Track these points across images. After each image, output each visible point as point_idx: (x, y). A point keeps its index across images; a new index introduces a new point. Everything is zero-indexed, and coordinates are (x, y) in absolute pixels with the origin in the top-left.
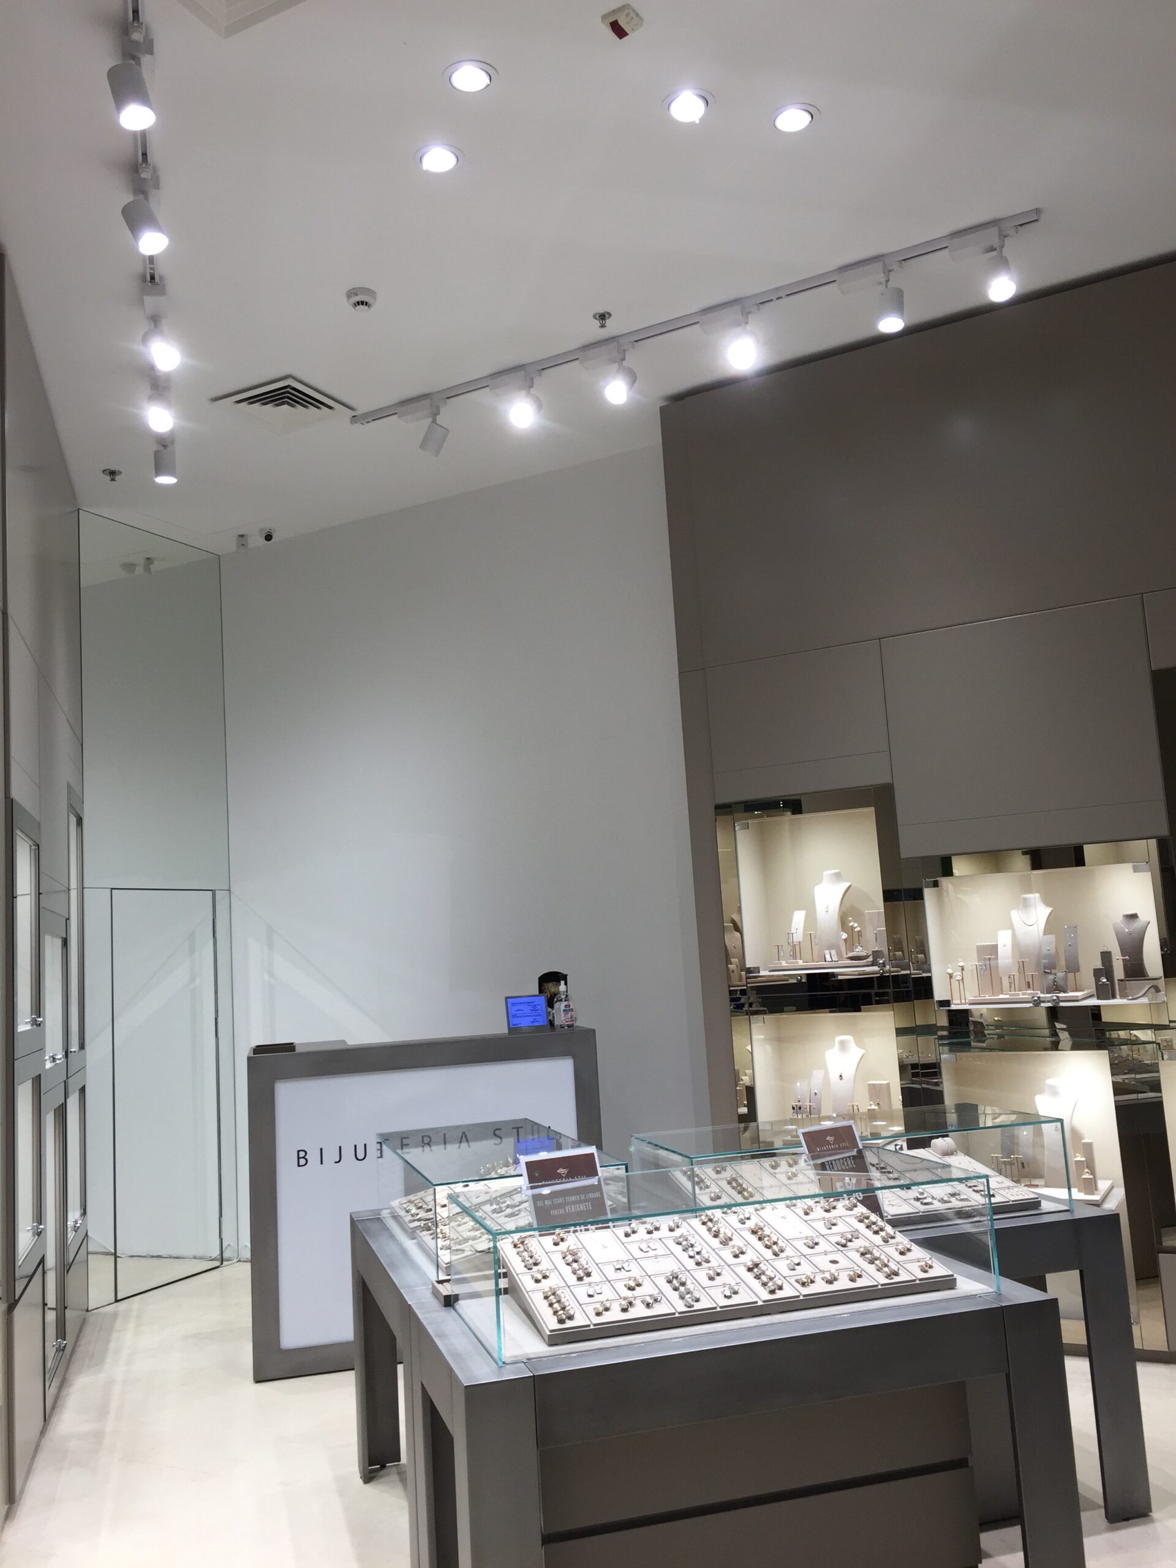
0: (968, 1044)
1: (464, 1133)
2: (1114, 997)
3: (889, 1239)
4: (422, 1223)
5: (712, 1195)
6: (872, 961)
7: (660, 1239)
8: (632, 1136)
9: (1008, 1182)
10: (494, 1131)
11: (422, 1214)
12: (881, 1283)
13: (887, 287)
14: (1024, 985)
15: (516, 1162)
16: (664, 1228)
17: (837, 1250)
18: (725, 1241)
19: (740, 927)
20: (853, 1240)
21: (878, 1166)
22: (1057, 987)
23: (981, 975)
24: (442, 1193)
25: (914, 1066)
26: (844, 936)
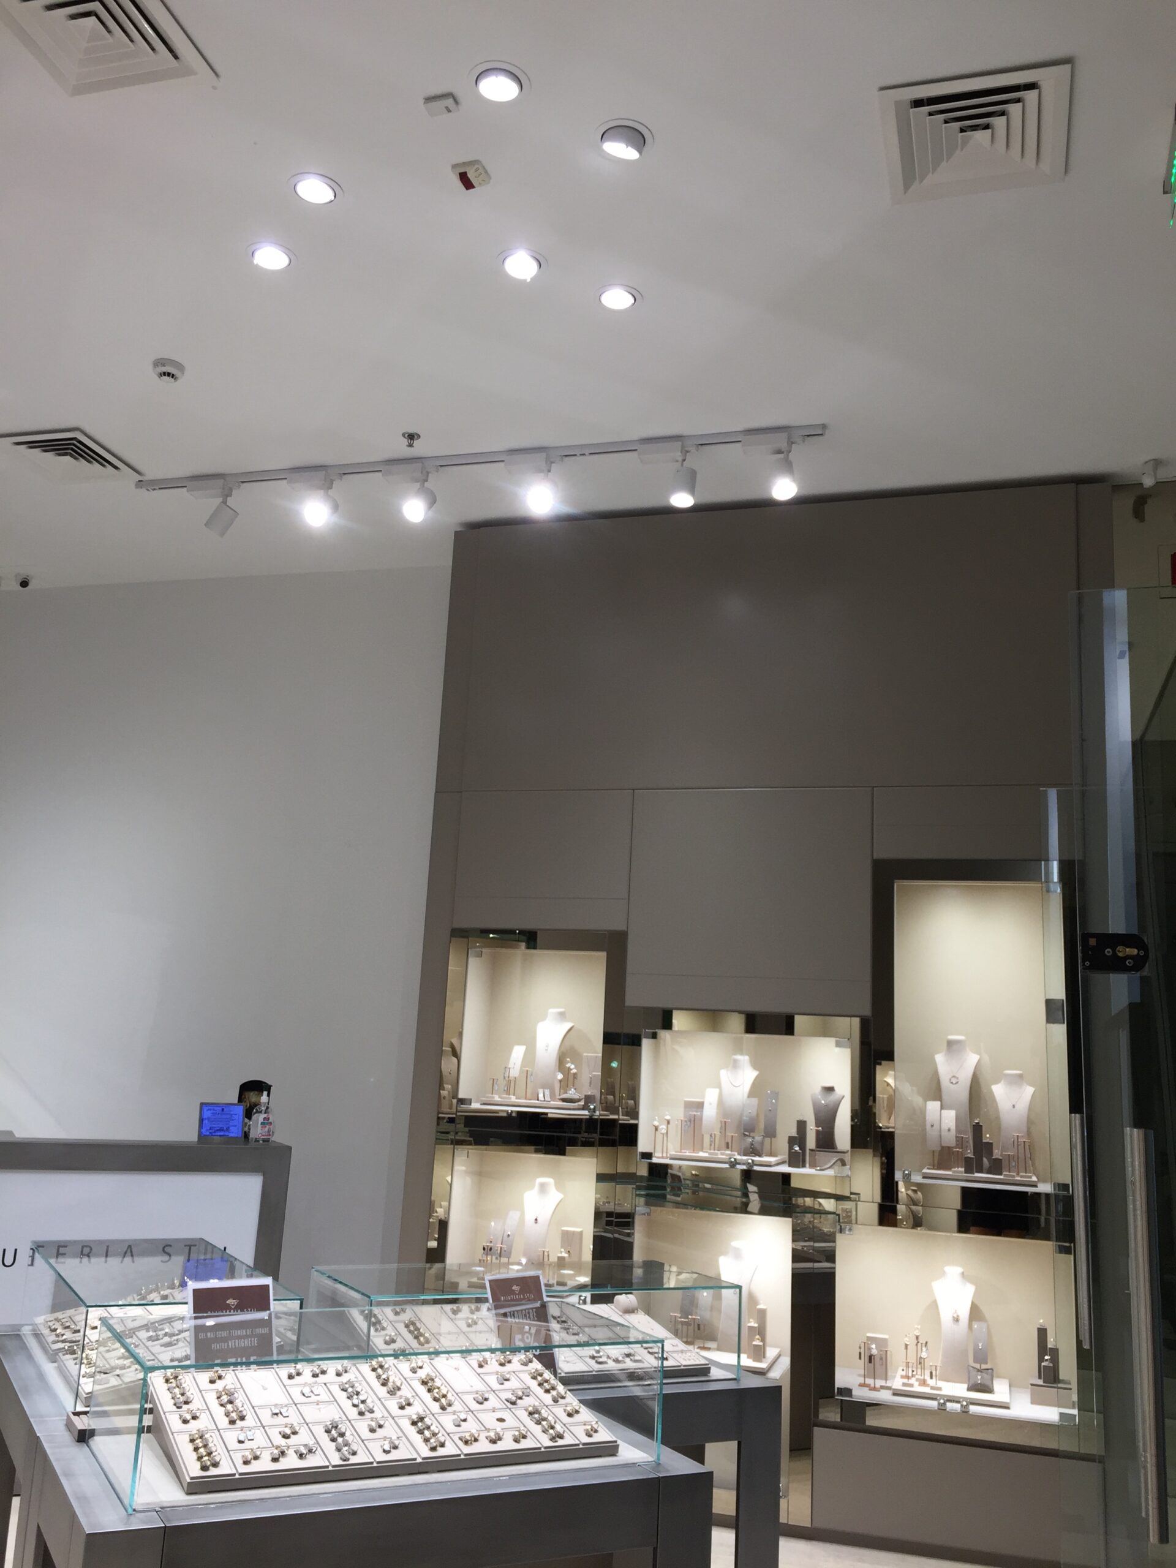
0: (664, 1197)
1: (130, 1247)
2: (804, 1166)
3: (559, 1399)
4: (67, 1346)
5: (387, 1338)
6: (583, 1105)
7: (325, 1384)
8: (313, 1268)
9: (682, 1346)
10: (164, 1248)
11: (68, 1335)
12: (545, 1445)
13: (682, 465)
14: (724, 1145)
15: (183, 1284)
16: (331, 1372)
17: (505, 1407)
18: (392, 1390)
19: (459, 1053)
20: (524, 1397)
21: (559, 1319)
22: (754, 1151)
23: (684, 1131)
24: (95, 1315)
25: (609, 1214)
26: (560, 1076)
